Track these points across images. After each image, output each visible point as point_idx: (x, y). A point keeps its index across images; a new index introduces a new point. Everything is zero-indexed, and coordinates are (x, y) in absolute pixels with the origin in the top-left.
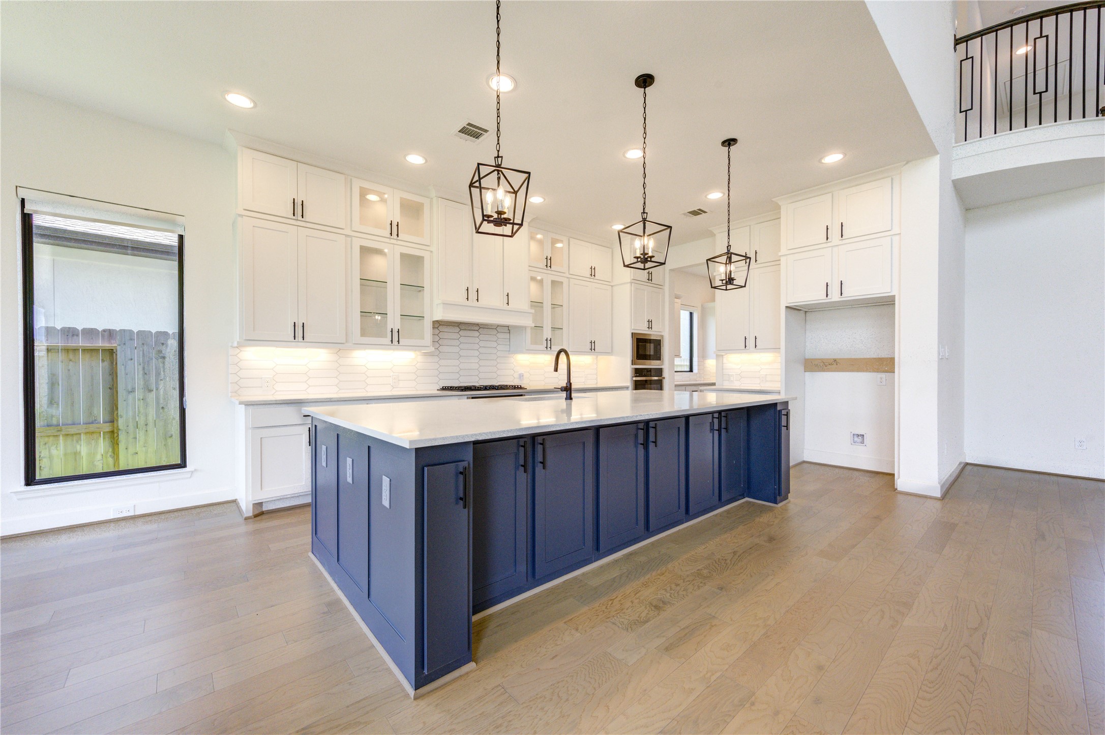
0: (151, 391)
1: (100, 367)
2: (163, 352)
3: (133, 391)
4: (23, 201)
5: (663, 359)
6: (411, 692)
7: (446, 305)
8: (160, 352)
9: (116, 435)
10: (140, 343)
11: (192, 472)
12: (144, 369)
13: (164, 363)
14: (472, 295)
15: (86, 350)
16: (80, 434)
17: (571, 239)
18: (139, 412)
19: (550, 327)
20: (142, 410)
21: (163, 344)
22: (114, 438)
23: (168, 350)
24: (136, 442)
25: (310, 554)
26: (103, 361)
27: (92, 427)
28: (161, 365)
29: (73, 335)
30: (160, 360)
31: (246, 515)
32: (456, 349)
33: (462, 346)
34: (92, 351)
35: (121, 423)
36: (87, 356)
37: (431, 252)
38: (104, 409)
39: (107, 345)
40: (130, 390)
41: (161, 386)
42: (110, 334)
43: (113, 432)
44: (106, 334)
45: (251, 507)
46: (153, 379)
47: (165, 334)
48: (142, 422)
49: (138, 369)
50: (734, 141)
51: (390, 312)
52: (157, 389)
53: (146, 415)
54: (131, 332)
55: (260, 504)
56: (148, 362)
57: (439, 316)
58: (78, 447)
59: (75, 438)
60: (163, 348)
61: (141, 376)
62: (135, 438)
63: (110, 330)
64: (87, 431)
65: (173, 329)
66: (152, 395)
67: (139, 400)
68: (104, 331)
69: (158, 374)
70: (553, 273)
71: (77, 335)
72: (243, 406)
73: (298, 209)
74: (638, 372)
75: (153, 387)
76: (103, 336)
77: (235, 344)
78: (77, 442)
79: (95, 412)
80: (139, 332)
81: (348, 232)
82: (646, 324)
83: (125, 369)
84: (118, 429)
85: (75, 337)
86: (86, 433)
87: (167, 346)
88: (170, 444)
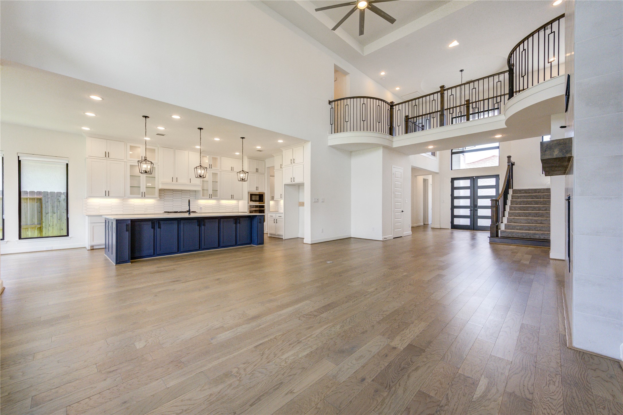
0: (55, 213)
1: (36, 205)
2: (59, 199)
3: (48, 213)
4: (19, 157)
5: (264, 201)
6: (115, 265)
7: (163, 184)
8: (58, 199)
9: (42, 229)
10: (51, 196)
11: (71, 237)
12: (52, 205)
13: (60, 203)
14: (175, 180)
15: (30, 199)
16: (28, 228)
17: (222, 157)
18: (50, 221)
19: (211, 189)
20: (51, 220)
21: (59, 196)
22: (41, 230)
23: (61, 199)
24: (49, 231)
25: (105, 254)
26: (37, 202)
27: (33, 226)
28: (59, 204)
29: (26, 194)
30: (58, 202)
31: (88, 249)
32: (172, 198)
33: (174, 197)
34: (33, 199)
35: (44, 224)
36: (31, 201)
37: (158, 165)
38: (37, 219)
39: (38, 197)
40: (47, 213)
41: (59, 212)
42: (39, 193)
43: (40, 228)
44: (38, 193)
45: (90, 247)
46: (56, 209)
47: (60, 193)
48: (51, 224)
49: (50, 205)
50: (244, 138)
51: (141, 186)
52: (57, 213)
53: (53, 222)
54: (48, 192)
55: (93, 246)
56: (54, 203)
57: (161, 187)
58: (28, 233)
59: (26, 229)
60: (59, 198)
61: (51, 208)
62: (49, 230)
63: (39, 192)
64: (31, 227)
65: (64, 190)
66: (55, 215)
67: (50, 216)
68: (37, 192)
69: (57, 207)
70: (213, 170)
71: (28, 194)
72: (87, 217)
73: (107, 155)
74: (251, 207)
75: (56, 212)
76: (37, 194)
77: (85, 198)
78: (27, 231)
79: (34, 221)
80: (50, 192)
81: (125, 160)
82: (255, 188)
83: (45, 205)
84: (42, 227)
85: (27, 194)
86: (30, 228)
87: (61, 197)
88: (62, 232)
